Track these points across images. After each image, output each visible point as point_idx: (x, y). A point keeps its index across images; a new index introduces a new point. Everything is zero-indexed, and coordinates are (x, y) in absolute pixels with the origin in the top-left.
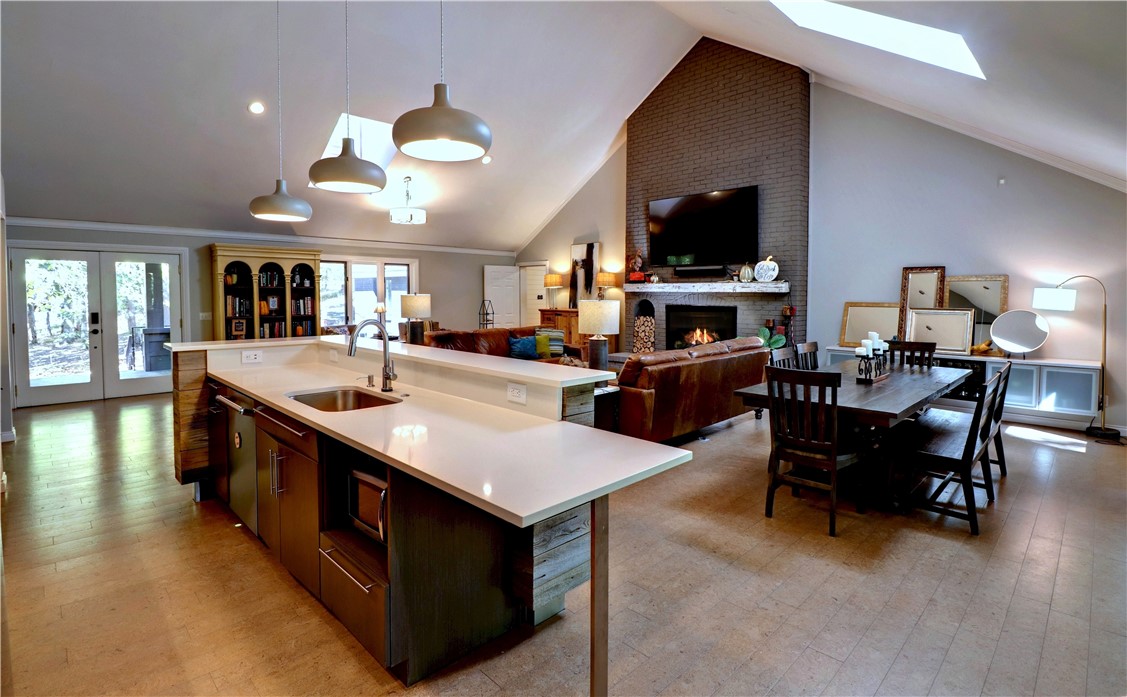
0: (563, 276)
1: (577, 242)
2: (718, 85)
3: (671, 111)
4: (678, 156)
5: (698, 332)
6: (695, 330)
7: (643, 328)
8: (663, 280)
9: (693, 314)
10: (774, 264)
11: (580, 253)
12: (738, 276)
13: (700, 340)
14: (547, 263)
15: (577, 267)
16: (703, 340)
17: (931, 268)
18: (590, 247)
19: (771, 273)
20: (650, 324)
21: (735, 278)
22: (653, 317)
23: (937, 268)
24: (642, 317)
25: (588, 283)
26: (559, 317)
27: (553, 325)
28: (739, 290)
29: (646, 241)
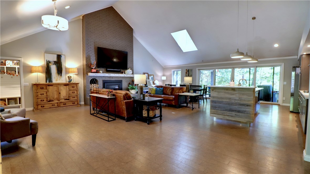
0: (42, 67)
2: (116, 22)
3: (102, 21)
4: (105, 36)
10: (131, 70)
11: (53, 58)
12: (125, 73)
15: (50, 64)
17: (147, 73)
18: (59, 57)
19: (131, 72)
21: (124, 73)
22: (98, 84)
24: (92, 85)
25: (60, 71)
26: (51, 87)
27: (46, 91)
28: (125, 76)
29: (95, 59)
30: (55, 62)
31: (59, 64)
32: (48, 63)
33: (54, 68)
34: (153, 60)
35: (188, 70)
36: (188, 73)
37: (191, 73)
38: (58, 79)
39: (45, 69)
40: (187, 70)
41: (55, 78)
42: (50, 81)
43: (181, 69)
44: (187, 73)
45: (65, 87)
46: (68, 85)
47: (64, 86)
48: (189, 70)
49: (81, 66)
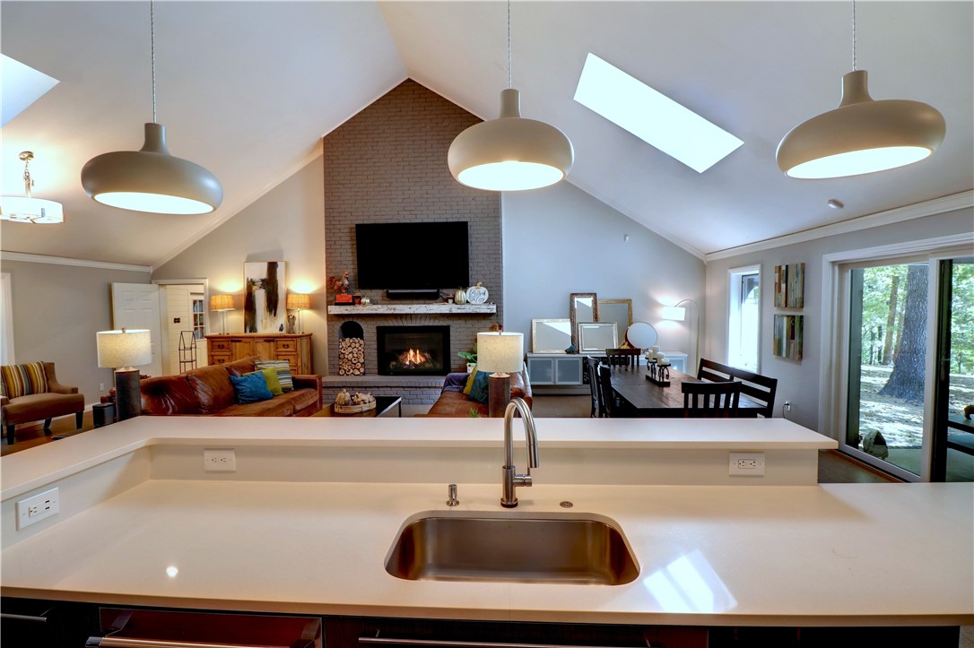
0: (234, 297)
1: (251, 259)
3: (375, 140)
4: (385, 185)
5: (411, 352)
6: (408, 351)
7: (350, 350)
8: (373, 302)
9: (406, 336)
10: (483, 289)
11: (260, 272)
12: (453, 299)
13: (413, 360)
14: (207, 282)
15: (254, 288)
16: (416, 360)
17: (589, 294)
18: (272, 267)
19: (482, 296)
20: (357, 345)
21: (450, 301)
22: (362, 338)
23: (591, 294)
24: (347, 339)
25: (272, 305)
26: (238, 344)
27: (229, 353)
28: (455, 311)
29: (351, 262)
30: (263, 281)
31: (270, 284)
32: (251, 284)
33: (260, 296)
34: (626, 236)
35: (784, 268)
36: (783, 286)
37: (799, 284)
38: (269, 325)
39: (243, 301)
40: (780, 267)
41: (262, 321)
42: (253, 329)
43: (758, 266)
44: (780, 291)
45: (267, 344)
46: (273, 341)
47: (265, 343)
48: (787, 266)
49: (321, 289)
